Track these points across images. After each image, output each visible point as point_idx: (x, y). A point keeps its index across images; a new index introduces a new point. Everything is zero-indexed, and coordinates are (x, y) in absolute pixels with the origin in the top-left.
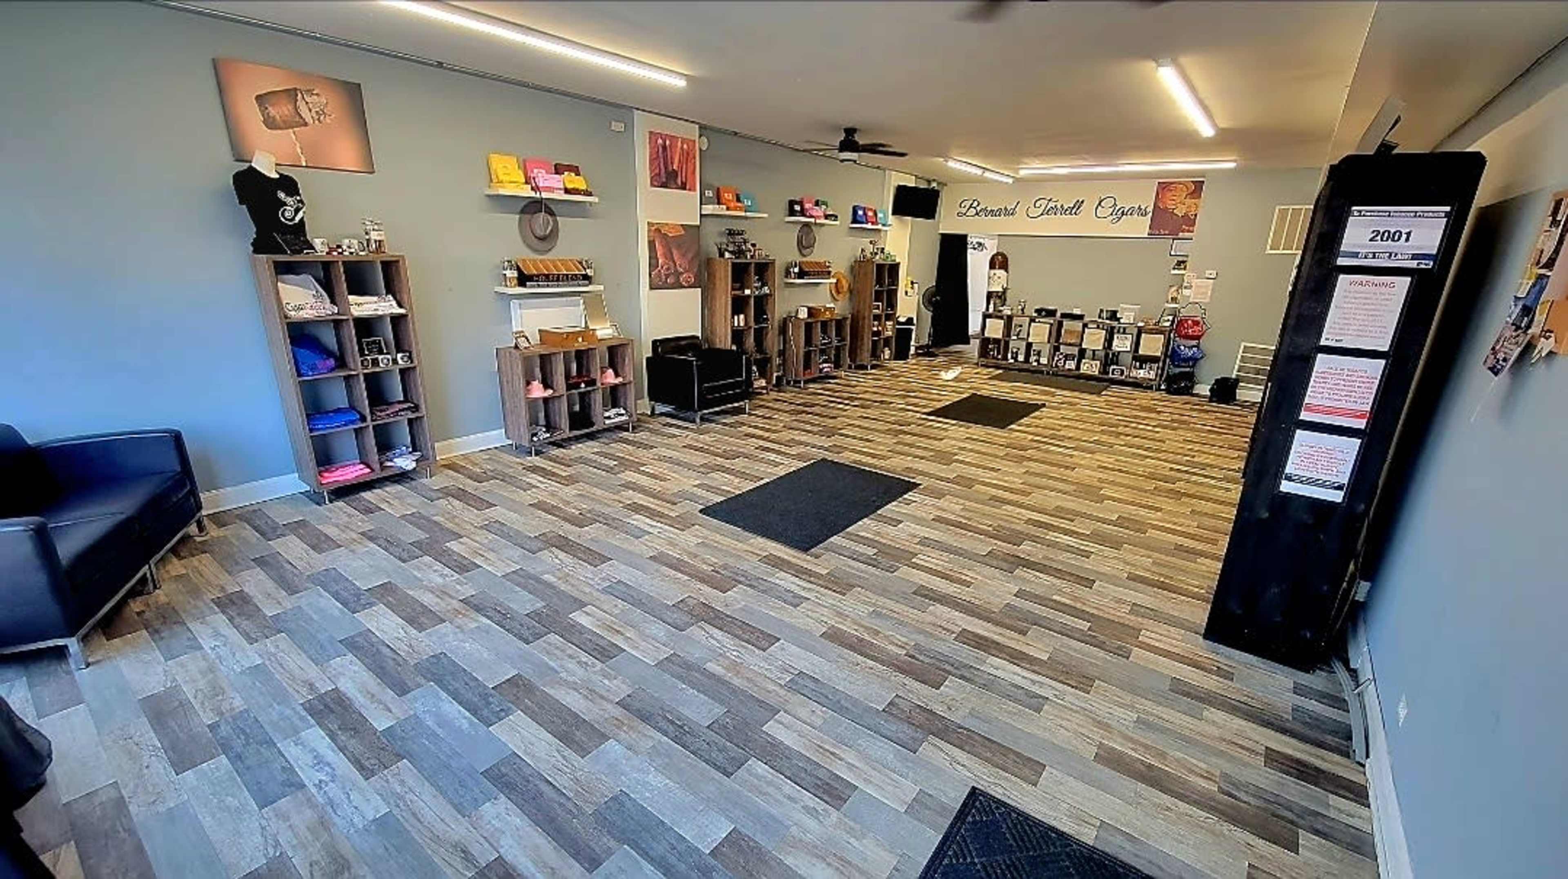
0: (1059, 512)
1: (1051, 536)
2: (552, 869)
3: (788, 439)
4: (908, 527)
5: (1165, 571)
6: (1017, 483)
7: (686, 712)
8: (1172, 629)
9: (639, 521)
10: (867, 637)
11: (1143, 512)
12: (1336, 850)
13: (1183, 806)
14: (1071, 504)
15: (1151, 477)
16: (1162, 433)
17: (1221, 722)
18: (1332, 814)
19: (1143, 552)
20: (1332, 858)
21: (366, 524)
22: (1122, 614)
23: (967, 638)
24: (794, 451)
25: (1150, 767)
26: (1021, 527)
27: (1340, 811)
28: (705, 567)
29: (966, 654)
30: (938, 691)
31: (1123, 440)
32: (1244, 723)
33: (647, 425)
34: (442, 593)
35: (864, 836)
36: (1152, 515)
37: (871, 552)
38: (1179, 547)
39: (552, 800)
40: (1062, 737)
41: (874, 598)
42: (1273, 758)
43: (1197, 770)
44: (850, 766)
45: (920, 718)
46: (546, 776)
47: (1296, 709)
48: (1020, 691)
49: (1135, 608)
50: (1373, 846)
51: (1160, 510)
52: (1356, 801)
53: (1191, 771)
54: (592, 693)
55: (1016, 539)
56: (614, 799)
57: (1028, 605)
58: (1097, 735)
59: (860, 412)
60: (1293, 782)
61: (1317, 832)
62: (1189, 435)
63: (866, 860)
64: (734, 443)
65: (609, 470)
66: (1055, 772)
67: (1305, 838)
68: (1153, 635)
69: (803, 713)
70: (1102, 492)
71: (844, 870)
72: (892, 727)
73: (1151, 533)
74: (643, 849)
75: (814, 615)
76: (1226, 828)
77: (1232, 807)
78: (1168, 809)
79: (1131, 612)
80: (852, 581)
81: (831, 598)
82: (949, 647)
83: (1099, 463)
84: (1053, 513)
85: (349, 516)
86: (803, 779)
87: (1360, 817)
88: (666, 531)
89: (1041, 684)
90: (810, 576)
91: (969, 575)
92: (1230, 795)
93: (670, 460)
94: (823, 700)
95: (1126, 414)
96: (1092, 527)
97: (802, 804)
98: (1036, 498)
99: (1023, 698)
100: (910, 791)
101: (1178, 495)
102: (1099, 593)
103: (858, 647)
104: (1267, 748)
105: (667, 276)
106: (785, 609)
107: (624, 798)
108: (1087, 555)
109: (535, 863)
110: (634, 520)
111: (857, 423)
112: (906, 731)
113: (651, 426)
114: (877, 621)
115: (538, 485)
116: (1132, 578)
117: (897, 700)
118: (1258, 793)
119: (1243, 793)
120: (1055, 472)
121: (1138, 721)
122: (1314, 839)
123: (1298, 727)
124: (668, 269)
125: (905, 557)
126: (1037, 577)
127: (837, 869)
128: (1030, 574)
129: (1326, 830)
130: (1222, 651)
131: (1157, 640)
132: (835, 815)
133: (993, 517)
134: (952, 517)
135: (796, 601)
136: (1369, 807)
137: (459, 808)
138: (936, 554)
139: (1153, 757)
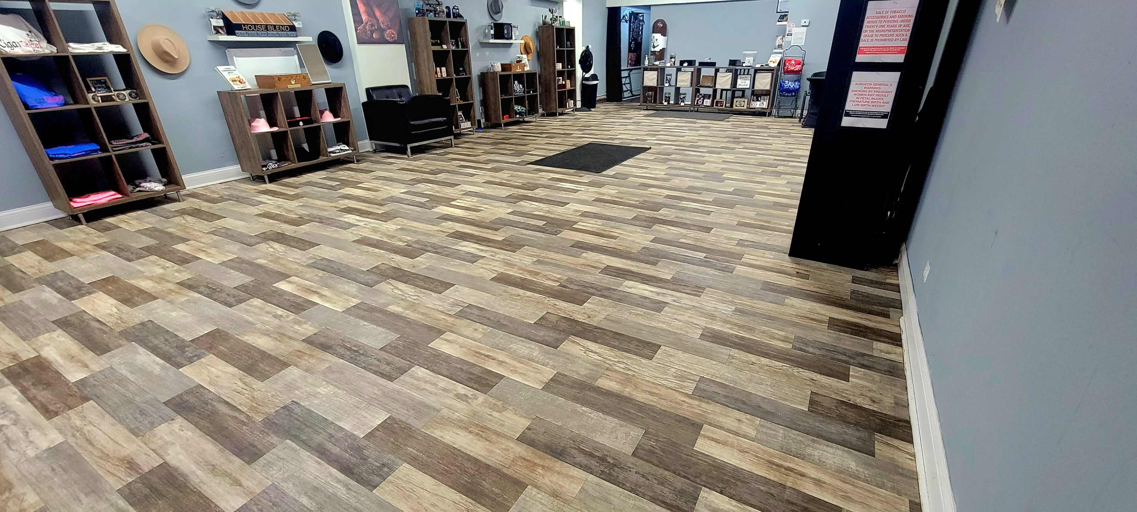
0: (691, 189)
1: (684, 204)
2: (213, 465)
3: (485, 159)
4: (573, 206)
5: (764, 218)
6: (661, 175)
7: (363, 341)
8: (766, 252)
9: (351, 218)
10: (529, 277)
11: (751, 185)
12: (877, 376)
13: (764, 361)
14: (699, 184)
15: (761, 165)
16: (771, 140)
17: (798, 306)
18: (875, 354)
19: (750, 208)
20: (873, 381)
21: (103, 239)
22: (731, 247)
23: (608, 270)
24: (489, 166)
25: (742, 338)
26: (661, 200)
27: (881, 351)
28: (400, 243)
29: (608, 280)
30: (582, 307)
31: (742, 145)
32: (815, 304)
33: (371, 159)
34: (161, 279)
35: (505, 409)
36: (759, 186)
37: (541, 223)
38: (776, 204)
39: (226, 415)
40: (676, 326)
41: (537, 251)
42: (834, 324)
43: (777, 336)
44: (501, 363)
45: (563, 325)
46: (224, 398)
47: (853, 292)
48: (647, 301)
49: (740, 242)
50: (903, 370)
51: (764, 183)
52: (893, 344)
53: (773, 338)
54: (281, 335)
55: (656, 207)
56: (285, 407)
57: (659, 246)
58: (703, 322)
59: (547, 140)
60: (848, 337)
61: (863, 366)
62: (790, 140)
63: (502, 425)
64: (440, 164)
65: (331, 188)
66: (668, 349)
67: (854, 371)
68: (752, 257)
69: (467, 332)
70: (723, 176)
71: (483, 434)
72: (542, 333)
73: (757, 197)
74: (303, 441)
75: (487, 267)
76: (796, 371)
77: (802, 357)
78: (753, 363)
79: (737, 245)
80: (521, 243)
81: (503, 255)
82: (594, 278)
83: (723, 159)
84: (687, 190)
85: (87, 234)
86: (459, 376)
87: (895, 354)
88: (370, 223)
89: (664, 294)
90: (488, 242)
91: (616, 232)
92: (801, 349)
93: (385, 178)
94: (485, 321)
95: (747, 131)
96: (714, 197)
97: (455, 392)
98: (676, 182)
99: (649, 305)
100: (549, 373)
101: (778, 174)
102: (715, 235)
103: (523, 284)
104: (830, 317)
105: (372, 32)
106: (464, 265)
107: (293, 407)
108: (708, 213)
109: (197, 463)
110: (345, 218)
111: (543, 147)
112: (550, 335)
113: (373, 159)
114: (540, 267)
115: (268, 202)
116: (740, 224)
117: (547, 316)
118: (822, 346)
119: (811, 348)
120: (691, 166)
121: (736, 310)
122: (861, 371)
123: (854, 303)
124: (372, 25)
125: (569, 225)
126: (669, 229)
127: (477, 434)
128: (664, 228)
129: (871, 364)
130: (802, 262)
131: (756, 260)
132: (481, 397)
133: (642, 196)
134: (609, 198)
135: (473, 259)
136: (901, 346)
137: (135, 432)
138: (593, 221)
139: (744, 331)
